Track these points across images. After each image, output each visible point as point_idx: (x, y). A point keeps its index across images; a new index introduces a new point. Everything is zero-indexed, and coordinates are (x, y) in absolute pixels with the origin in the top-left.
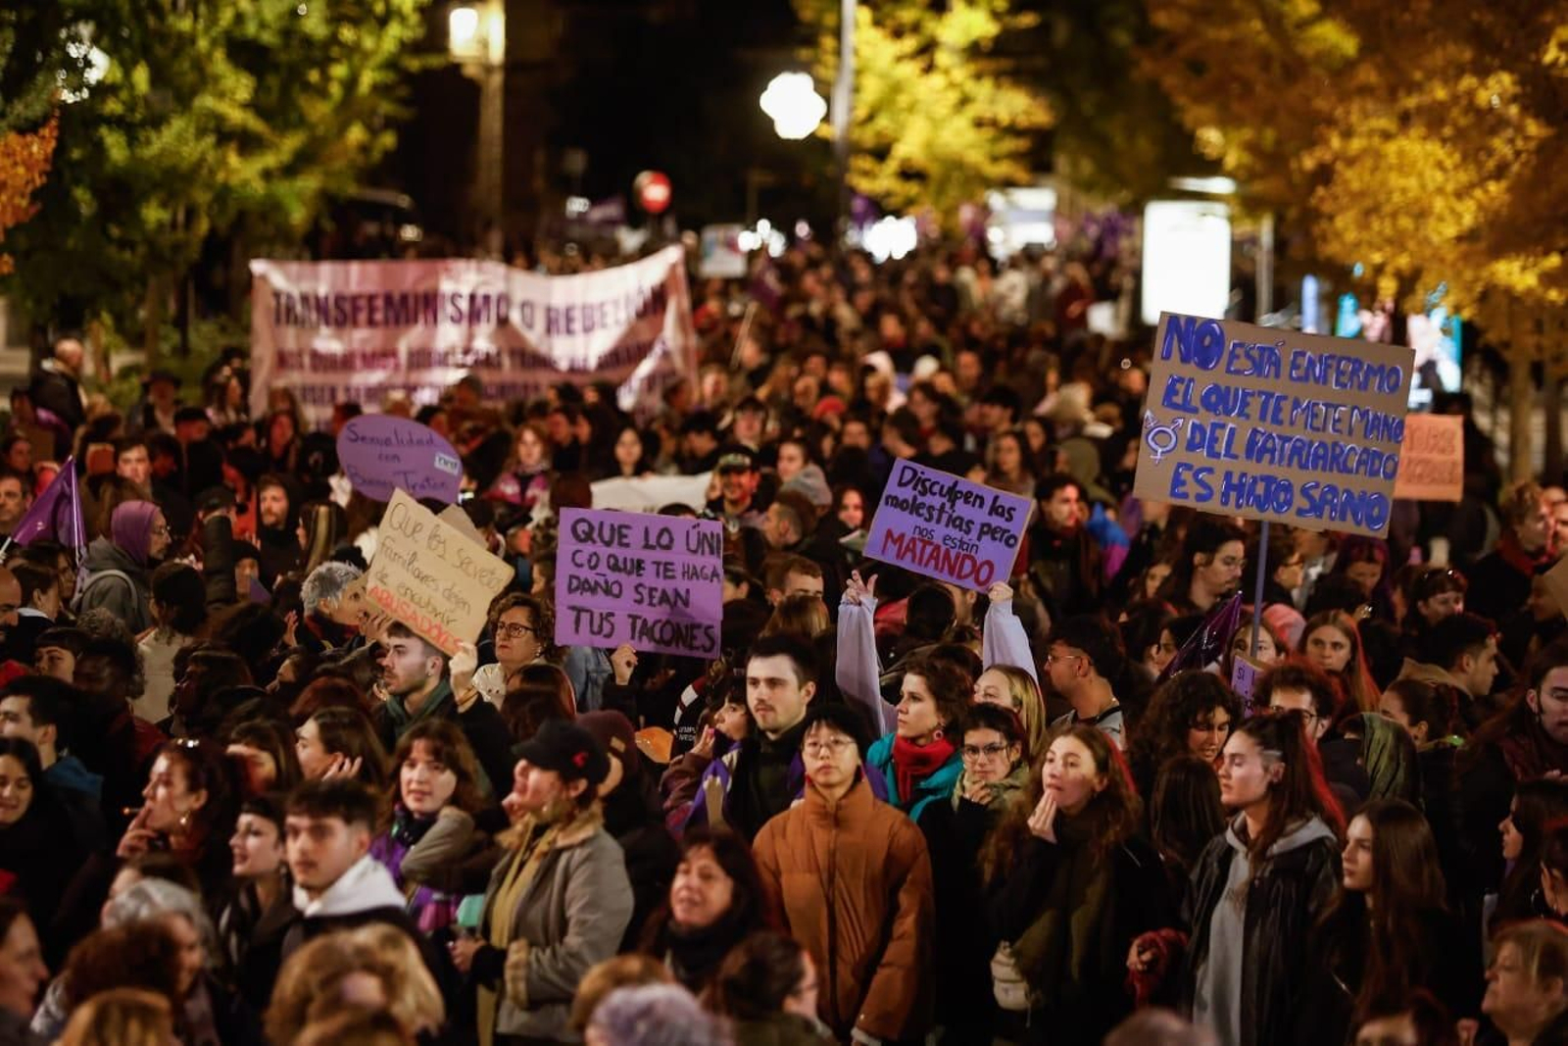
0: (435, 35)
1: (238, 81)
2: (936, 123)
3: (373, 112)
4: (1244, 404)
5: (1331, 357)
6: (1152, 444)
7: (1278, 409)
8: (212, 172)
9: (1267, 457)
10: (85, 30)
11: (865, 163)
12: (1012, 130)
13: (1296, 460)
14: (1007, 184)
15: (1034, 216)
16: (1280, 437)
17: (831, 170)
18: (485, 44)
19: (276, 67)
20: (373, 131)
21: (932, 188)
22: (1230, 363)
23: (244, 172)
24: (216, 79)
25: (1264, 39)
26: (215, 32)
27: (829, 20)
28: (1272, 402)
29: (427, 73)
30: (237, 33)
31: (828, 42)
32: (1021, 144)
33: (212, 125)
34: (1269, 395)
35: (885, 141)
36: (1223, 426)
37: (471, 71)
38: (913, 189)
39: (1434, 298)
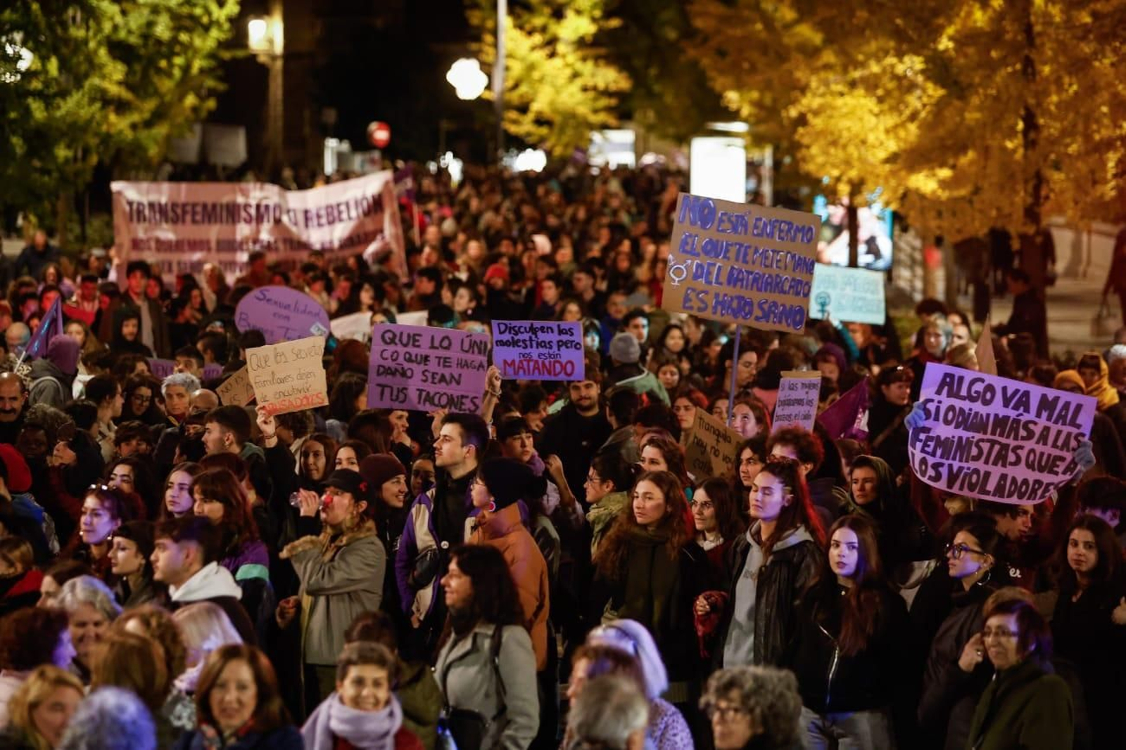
0: (239, 36)
1: (115, 67)
2: (558, 91)
3: (201, 86)
4: (727, 251)
5: (777, 221)
6: (672, 275)
7: (746, 254)
8: (99, 124)
9: (739, 284)
10: (18, 36)
11: (513, 115)
12: (606, 93)
13: (755, 285)
14: (604, 127)
15: (621, 147)
16: (747, 271)
17: (492, 119)
18: (271, 42)
19: (139, 58)
20: (202, 98)
21: (556, 130)
22: (719, 226)
23: (119, 124)
24: (101, 67)
25: (764, 35)
26: (99, 37)
27: (490, 24)
28: (743, 249)
29: (235, 61)
30: (114, 37)
31: (489, 38)
32: (613, 102)
33: (99, 96)
34: (741, 245)
35: (525, 100)
36: (715, 265)
37: (262, 59)
38: (544, 131)
39: (873, 197)
